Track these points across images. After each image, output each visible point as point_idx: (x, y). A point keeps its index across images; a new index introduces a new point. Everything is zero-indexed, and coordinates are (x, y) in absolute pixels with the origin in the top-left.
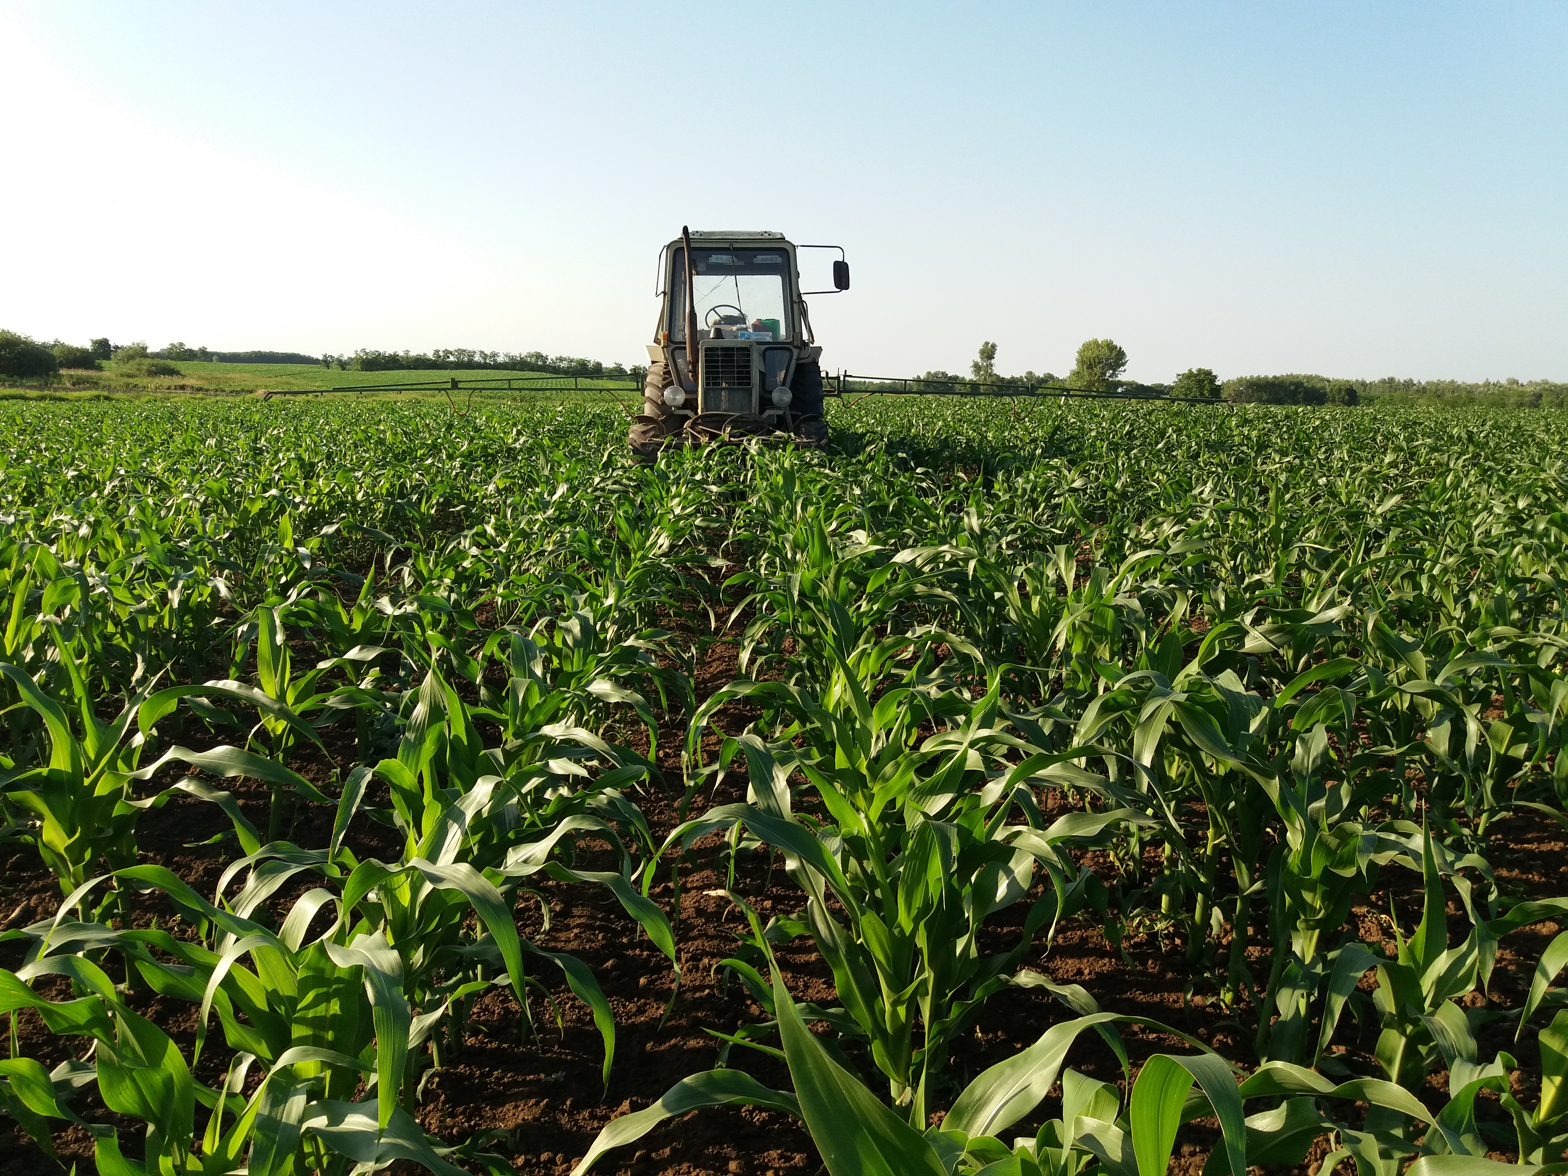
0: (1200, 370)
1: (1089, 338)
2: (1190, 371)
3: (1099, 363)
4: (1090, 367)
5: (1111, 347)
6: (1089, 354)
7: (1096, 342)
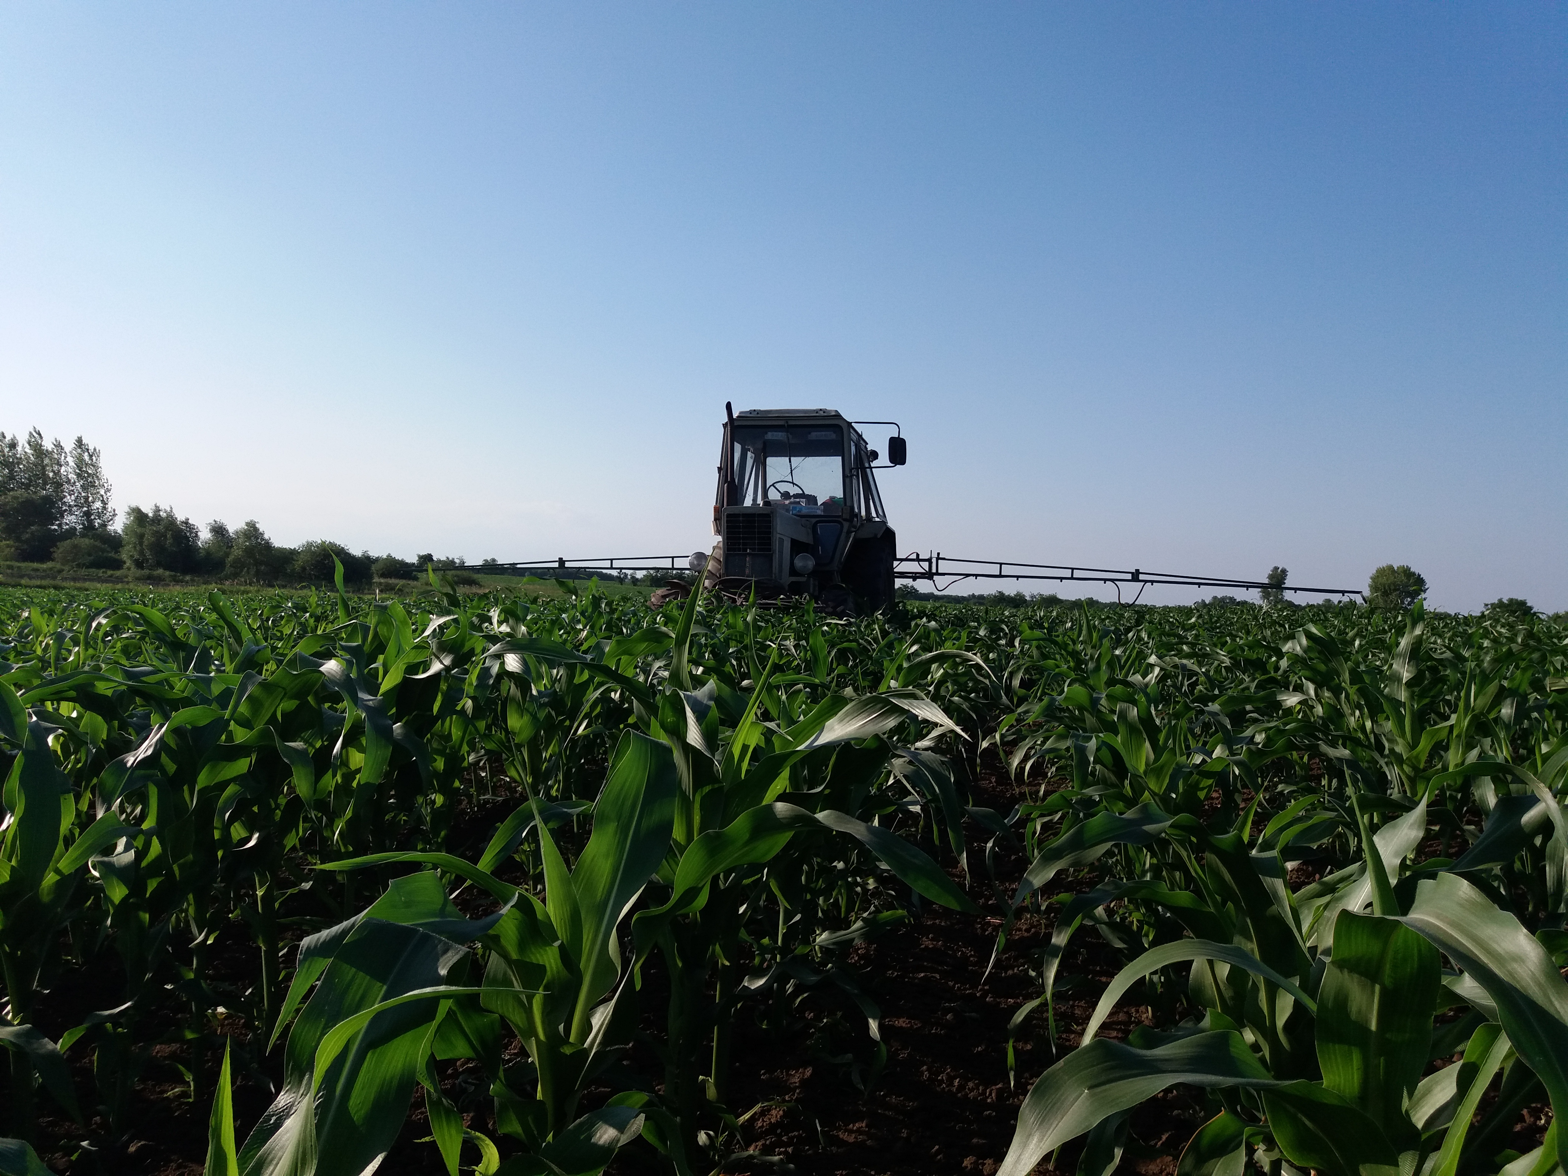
0: (1511, 600)
1: (1383, 564)
2: (1500, 601)
3: (1395, 590)
4: (1386, 594)
5: (1407, 572)
6: (1384, 580)
7: (1391, 568)
